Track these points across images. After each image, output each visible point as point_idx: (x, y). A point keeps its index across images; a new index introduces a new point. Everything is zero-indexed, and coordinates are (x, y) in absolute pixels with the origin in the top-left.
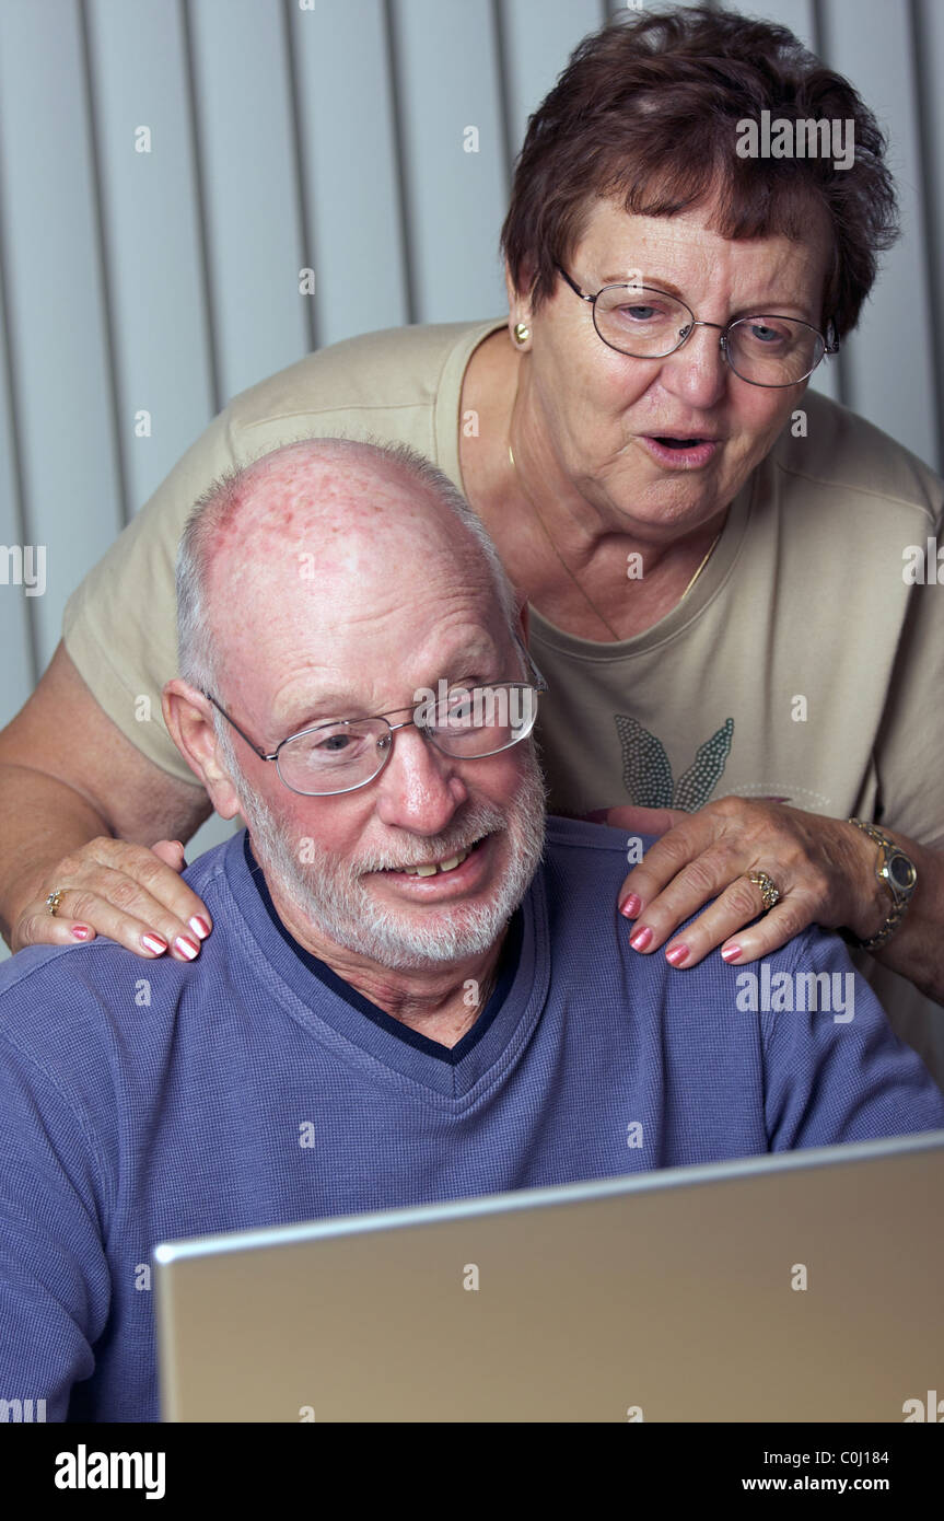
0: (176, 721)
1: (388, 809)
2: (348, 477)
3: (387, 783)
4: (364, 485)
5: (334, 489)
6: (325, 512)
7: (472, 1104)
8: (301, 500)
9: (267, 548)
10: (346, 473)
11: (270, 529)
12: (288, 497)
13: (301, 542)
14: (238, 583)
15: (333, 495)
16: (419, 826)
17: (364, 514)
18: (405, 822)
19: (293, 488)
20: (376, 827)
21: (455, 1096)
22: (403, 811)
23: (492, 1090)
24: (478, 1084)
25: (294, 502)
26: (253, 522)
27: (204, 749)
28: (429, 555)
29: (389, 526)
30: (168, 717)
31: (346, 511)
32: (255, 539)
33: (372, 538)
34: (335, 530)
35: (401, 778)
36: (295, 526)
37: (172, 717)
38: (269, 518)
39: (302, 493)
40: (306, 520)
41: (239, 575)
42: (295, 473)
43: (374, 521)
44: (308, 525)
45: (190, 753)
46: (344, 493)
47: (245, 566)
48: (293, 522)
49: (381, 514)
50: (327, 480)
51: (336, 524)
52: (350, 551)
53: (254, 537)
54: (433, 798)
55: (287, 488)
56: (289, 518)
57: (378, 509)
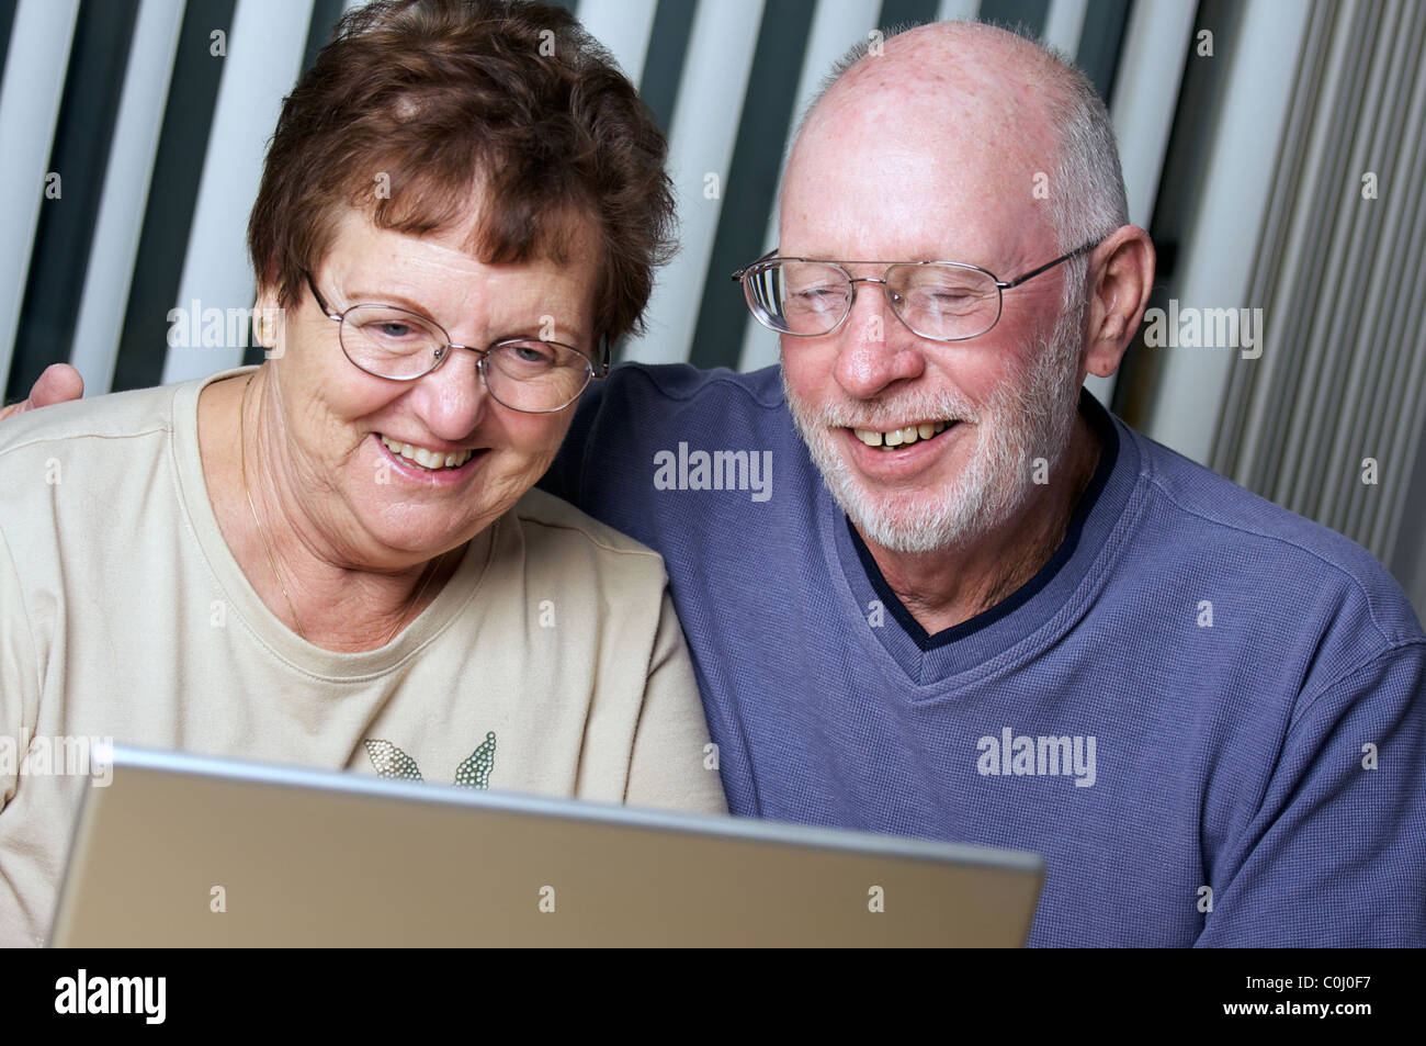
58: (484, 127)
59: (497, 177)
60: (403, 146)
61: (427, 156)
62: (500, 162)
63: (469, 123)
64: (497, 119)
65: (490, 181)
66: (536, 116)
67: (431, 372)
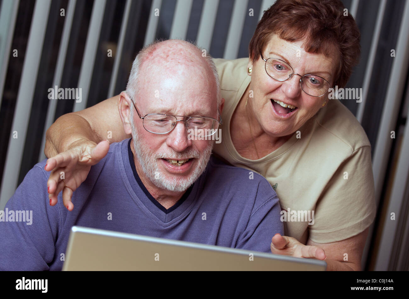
0: (121, 104)
1: (169, 141)
2: (187, 51)
3: (171, 135)
4: (190, 54)
5: (182, 52)
6: (178, 57)
7: (169, 226)
8: (173, 52)
9: (159, 62)
10: (187, 50)
11: (162, 57)
12: (169, 51)
13: (169, 63)
14: (149, 69)
15: (181, 54)
16: (176, 148)
17: (188, 61)
18: (173, 146)
19: (171, 49)
20: (164, 146)
21: (165, 222)
22: (173, 142)
23: (176, 223)
24: (172, 221)
25: (170, 53)
26: (158, 55)
27: (126, 114)
28: (202, 78)
29: (194, 66)
30: (119, 102)
31: (183, 59)
32: (156, 59)
33: (188, 68)
34: (179, 63)
35: (176, 134)
36: (169, 59)
37: (120, 103)
38: (162, 55)
39: (173, 51)
40: (172, 58)
41: (149, 67)
42: (173, 46)
43: (190, 64)
44: (172, 59)
45: (122, 113)
46: (184, 54)
47: (152, 65)
48: (168, 57)
49: (192, 63)
50: (181, 50)
51: (180, 61)
52: (181, 69)
53: (157, 58)
54: (182, 142)
55: (169, 49)
56: (168, 56)
57: (192, 61)
58: (312, 17)
59: (313, 29)
62: (315, 26)
63: (309, 16)
65: (311, 30)
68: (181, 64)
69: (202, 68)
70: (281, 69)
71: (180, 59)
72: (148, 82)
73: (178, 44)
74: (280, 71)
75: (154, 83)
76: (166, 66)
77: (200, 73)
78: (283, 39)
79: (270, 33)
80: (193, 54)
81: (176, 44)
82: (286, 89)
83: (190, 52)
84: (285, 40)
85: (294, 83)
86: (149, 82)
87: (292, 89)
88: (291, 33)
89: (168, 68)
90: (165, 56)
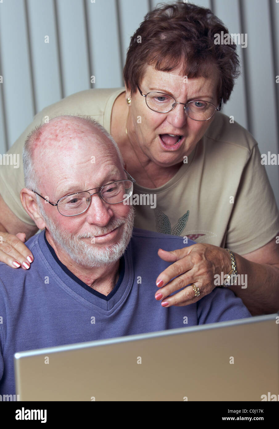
1: (90, 219)
2: (73, 124)
3: (90, 212)
4: (78, 126)
5: (69, 127)
6: (67, 133)
7: (112, 312)
8: (60, 130)
9: (50, 145)
10: (73, 123)
11: (51, 139)
12: (56, 130)
13: (61, 142)
15: (69, 129)
17: (79, 133)
18: (96, 223)
19: (57, 128)
20: (87, 225)
21: (108, 310)
22: (95, 219)
24: (114, 307)
25: (58, 131)
26: (46, 138)
27: (33, 209)
29: (87, 136)
31: (73, 133)
32: (47, 143)
33: (82, 140)
34: (71, 138)
35: (94, 210)
36: (58, 138)
38: (51, 136)
39: (60, 129)
40: (62, 136)
42: (57, 124)
43: (82, 135)
44: (62, 137)
46: (73, 128)
47: (44, 150)
48: (58, 137)
50: (67, 125)
51: (71, 136)
52: (76, 144)
53: (47, 142)
54: (104, 215)
55: (55, 128)
56: (57, 136)
57: (83, 132)
58: (184, 41)
59: (187, 54)
60: (162, 47)
61: (168, 50)
62: (189, 50)
63: (180, 40)
64: (187, 39)
65: (186, 56)
66: (198, 38)
67: (171, 110)
68: (74, 139)
69: (95, 135)
70: (163, 99)
71: (70, 135)
72: (46, 168)
73: (61, 120)
74: (162, 102)
75: (53, 166)
76: (59, 146)
77: (96, 141)
78: (159, 70)
79: (143, 64)
80: (81, 124)
81: (60, 121)
82: (172, 120)
83: (78, 124)
84: (162, 71)
85: (179, 112)
86: (48, 167)
87: (179, 119)
88: (165, 62)
89: (62, 147)
90: (55, 137)
